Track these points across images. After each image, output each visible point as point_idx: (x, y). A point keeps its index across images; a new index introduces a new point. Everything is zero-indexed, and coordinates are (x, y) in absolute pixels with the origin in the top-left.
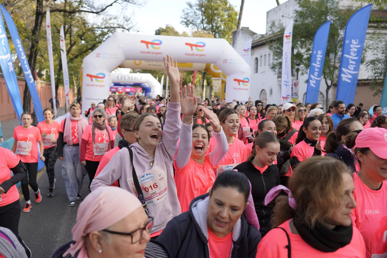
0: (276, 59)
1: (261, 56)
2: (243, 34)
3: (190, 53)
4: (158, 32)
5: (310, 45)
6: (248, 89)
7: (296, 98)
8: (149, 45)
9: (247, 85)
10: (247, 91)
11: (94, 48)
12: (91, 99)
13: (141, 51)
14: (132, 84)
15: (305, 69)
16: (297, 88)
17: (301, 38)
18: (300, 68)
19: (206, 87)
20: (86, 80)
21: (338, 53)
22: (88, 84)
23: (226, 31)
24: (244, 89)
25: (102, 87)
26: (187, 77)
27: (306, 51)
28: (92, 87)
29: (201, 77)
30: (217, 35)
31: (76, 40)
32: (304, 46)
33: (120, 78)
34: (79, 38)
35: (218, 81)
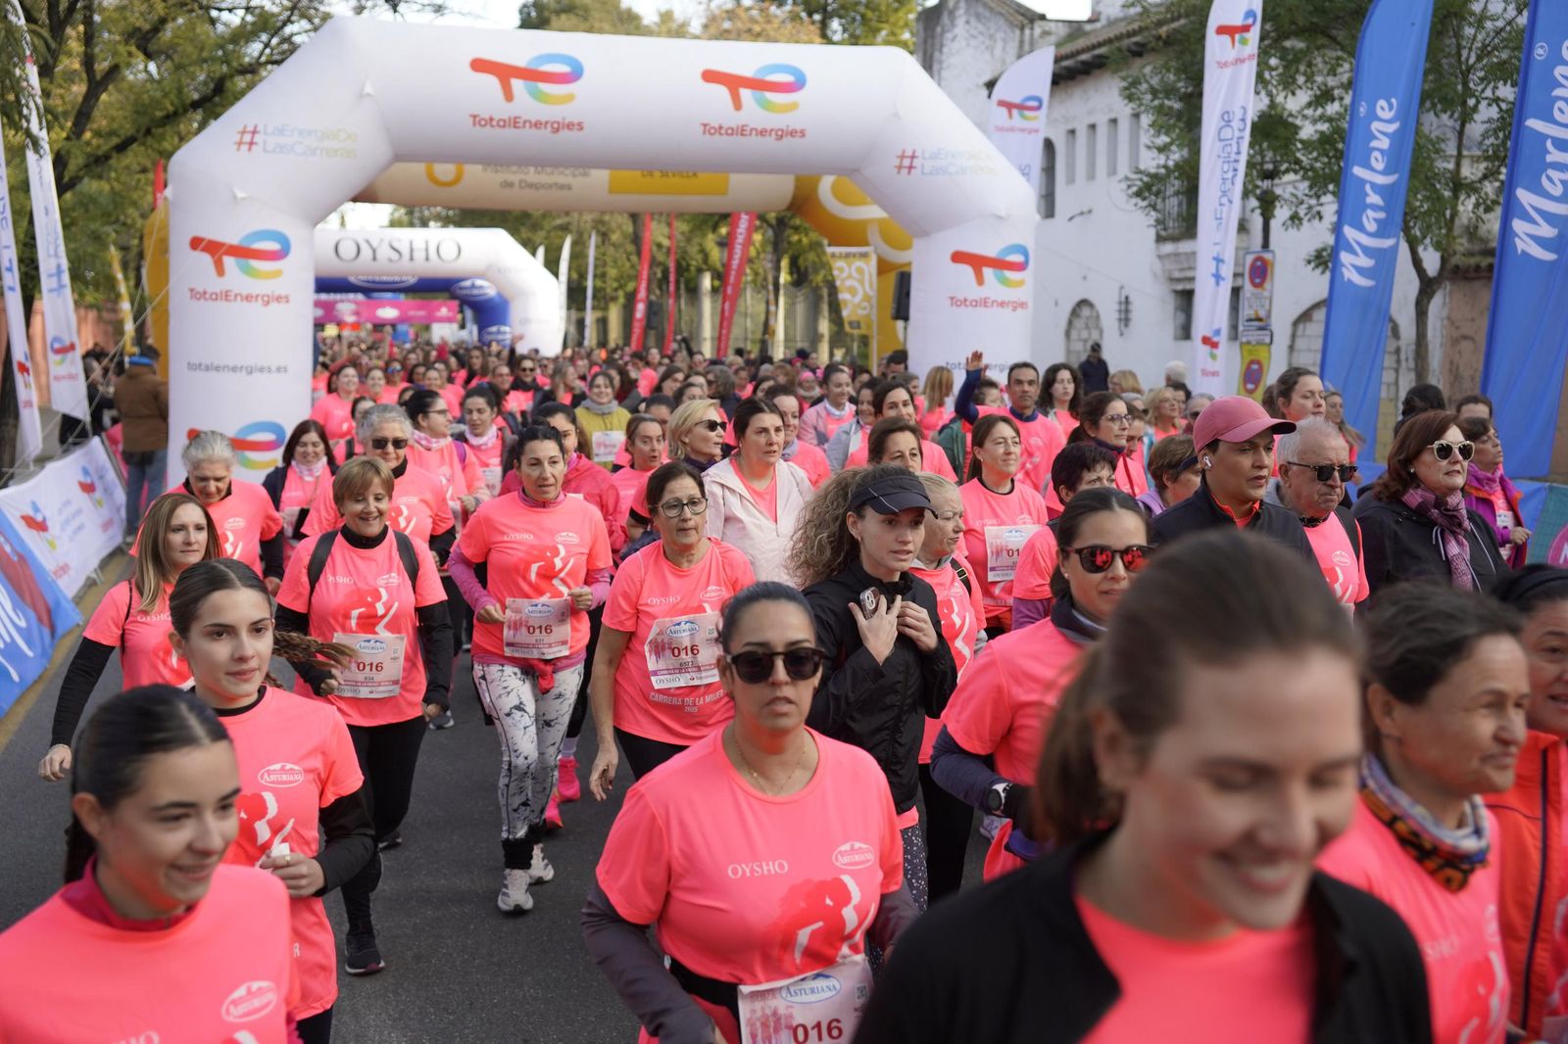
0: (1162, 149)
1: (1072, 132)
2: (973, 20)
3: (725, 126)
4: (533, 14)
5: (1333, 72)
6: (1023, 305)
7: (1260, 343)
8: (517, 85)
9: (1021, 283)
10: (1019, 311)
11: (217, 99)
12: (217, 369)
13: (475, 117)
14: (412, 280)
15: (1311, 197)
16: (1266, 294)
17: (1287, 38)
18: (1278, 191)
19: (785, 295)
20: (189, 269)
21: (1475, 109)
22: (200, 289)
23: (883, 8)
24: (1002, 304)
25: (274, 306)
26: (689, 240)
27: (1309, 105)
28: (221, 304)
29: (764, 243)
30: (835, 24)
31: (122, 60)
32: (1301, 80)
33: (348, 250)
34: (133, 49)
35: (859, 263)
